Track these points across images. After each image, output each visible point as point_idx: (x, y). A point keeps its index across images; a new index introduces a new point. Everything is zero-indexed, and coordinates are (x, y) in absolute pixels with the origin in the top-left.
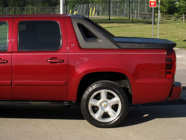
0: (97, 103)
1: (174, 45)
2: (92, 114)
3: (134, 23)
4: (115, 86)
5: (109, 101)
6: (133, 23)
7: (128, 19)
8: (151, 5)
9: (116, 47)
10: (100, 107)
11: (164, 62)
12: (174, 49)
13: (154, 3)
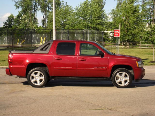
13: (118, 34)
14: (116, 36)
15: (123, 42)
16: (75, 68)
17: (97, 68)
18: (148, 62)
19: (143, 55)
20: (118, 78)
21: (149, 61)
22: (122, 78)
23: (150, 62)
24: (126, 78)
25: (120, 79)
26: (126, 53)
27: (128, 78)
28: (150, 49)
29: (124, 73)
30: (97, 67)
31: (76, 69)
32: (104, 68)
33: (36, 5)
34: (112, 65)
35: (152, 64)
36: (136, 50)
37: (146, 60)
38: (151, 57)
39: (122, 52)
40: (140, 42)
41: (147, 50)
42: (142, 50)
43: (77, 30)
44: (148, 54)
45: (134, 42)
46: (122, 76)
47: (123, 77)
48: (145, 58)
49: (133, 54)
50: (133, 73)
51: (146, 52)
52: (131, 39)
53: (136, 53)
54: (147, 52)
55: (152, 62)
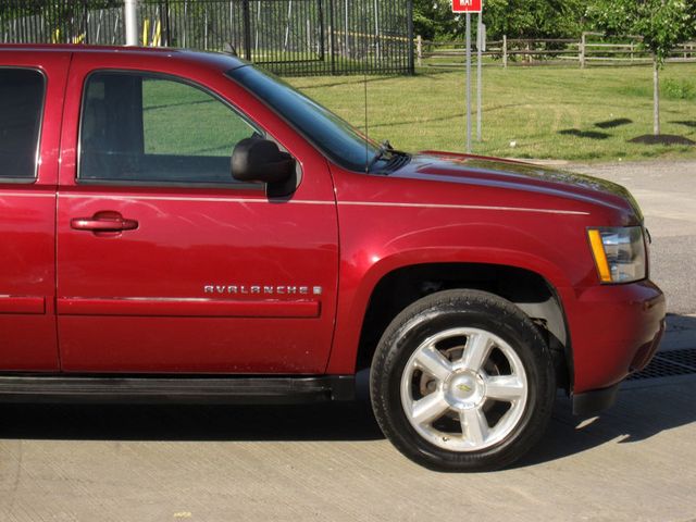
3: (340, 75)
6: (335, 72)
7: (315, 60)
8: (459, 7)
14: (463, 8)
15: (505, 37)
16: (40, 299)
17: (232, 295)
18: (629, 141)
19: (598, 99)
20: (424, 380)
21: (632, 135)
22: (460, 381)
23: (636, 140)
24: (501, 381)
25: (449, 396)
26: (519, 90)
27: (514, 385)
28: (628, 69)
29: (479, 342)
30: (232, 288)
31: (50, 304)
32: (298, 295)
34: (375, 259)
35: (651, 148)
36: (567, 73)
37: (617, 128)
38: (638, 112)
39: (499, 84)
40: (583, 37)
41: (614, 70)
42: (592, 70)
44: (619, 92)
45: (558, 35)
46: (461, 365)
47: (467, 373)
48: (612, 117)
49: (549, 92)
50: (557, 329)
51: (611, 84)
52: (540, 27)
53: (567, 90)
54: (616, 81)
55: (650, 139)
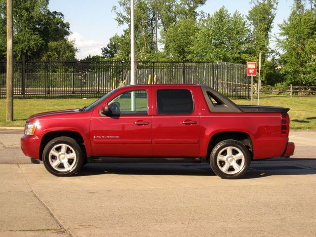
0: (224, 158)
1: (288, 109)
2: (220, 167)
4: (239, 144)
5: (234, 157)
8: (249, 73)
9: (239, 111)
10: (226, 162)
11: (279, 124)
12: (288, 112)
13: (253, 70)
33: (153, 19)
43: (208, 64)
